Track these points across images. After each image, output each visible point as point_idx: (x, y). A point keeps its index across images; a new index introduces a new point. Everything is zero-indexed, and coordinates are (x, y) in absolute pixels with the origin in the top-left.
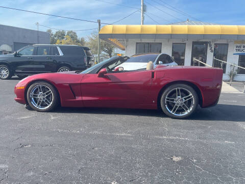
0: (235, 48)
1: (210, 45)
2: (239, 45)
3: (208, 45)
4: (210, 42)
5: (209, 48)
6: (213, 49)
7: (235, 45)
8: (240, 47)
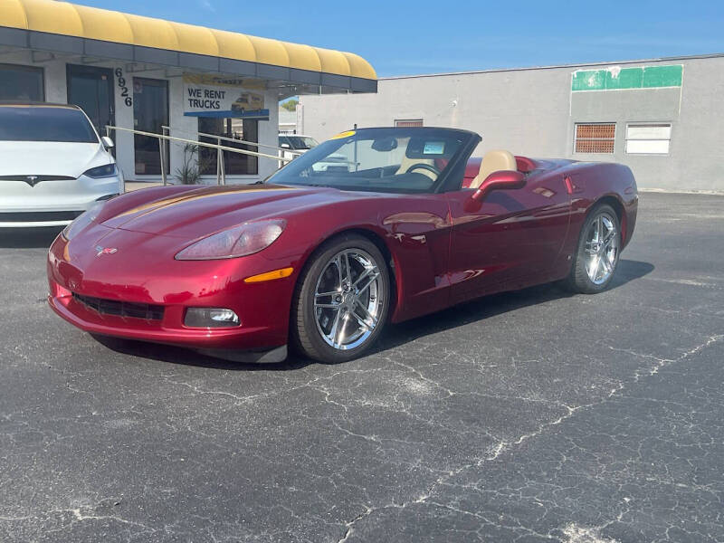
0: (187, 96)
1: (122, 82)
2: (194, 87)
3: (116, 79)
4: (119, 72)
5: (118, 91)
6: (130, 94)
7: (186, 86)
8: (198, 91)
